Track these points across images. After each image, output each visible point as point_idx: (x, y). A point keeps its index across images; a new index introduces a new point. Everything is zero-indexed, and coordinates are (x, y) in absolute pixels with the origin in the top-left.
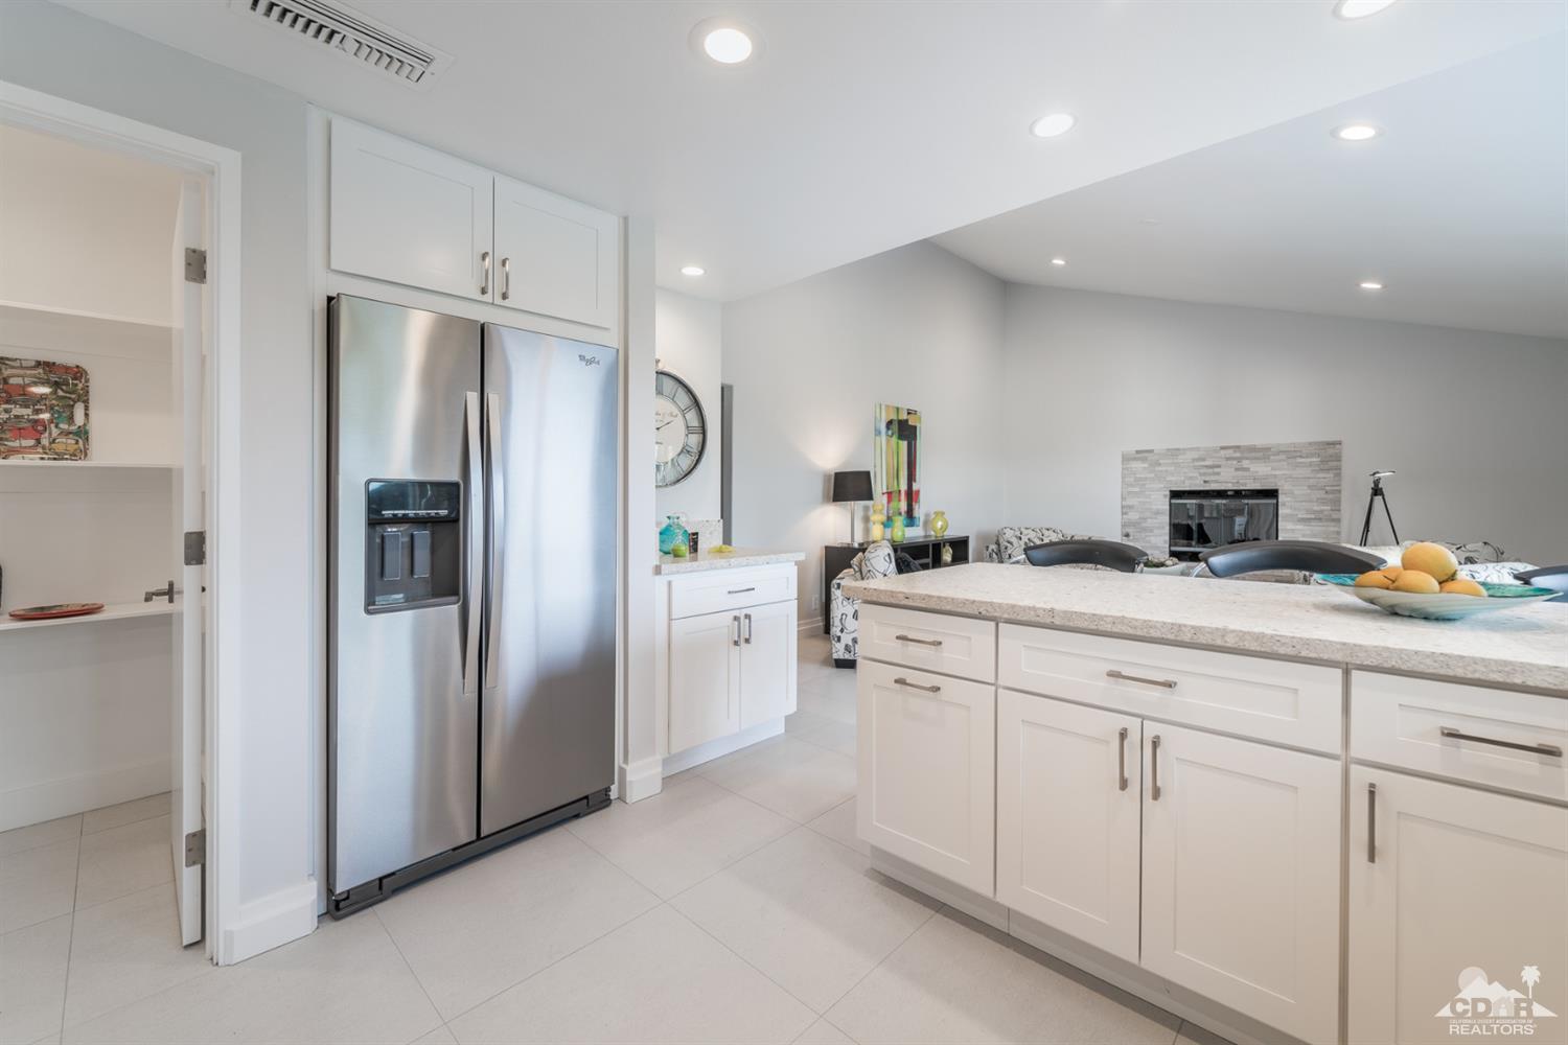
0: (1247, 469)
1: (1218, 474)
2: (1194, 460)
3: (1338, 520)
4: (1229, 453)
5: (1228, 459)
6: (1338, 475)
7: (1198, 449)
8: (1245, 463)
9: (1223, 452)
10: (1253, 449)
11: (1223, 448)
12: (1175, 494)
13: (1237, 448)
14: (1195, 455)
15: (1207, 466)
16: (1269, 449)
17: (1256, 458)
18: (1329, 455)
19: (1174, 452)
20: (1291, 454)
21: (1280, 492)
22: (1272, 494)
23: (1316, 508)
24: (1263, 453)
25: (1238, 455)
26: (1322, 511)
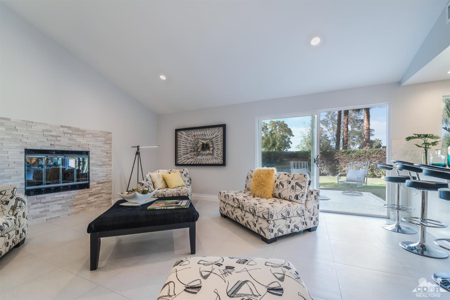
0: (75, 140)
1: (59, 141)
2: (44, 131)
3: (111, 165)
4: (66, 130)
5: (64, 133)
6: (111, 146)
7: (46, 124)
8: (74, 136)
9: (62, 129)
10: (78, 130)
11: (62, 126)
12: (28, 152)
13: (70, 128)
14: (45, 128)
15: (52, 136)
16: (85, 131)
17: (79, 135)
18: (107, 138)
19: (28, 124)
20: (94, 135)
21: (90, 152)
22: (87, 153)
23: (104, 160)
24: (82, 133)
25: (70, 131)
26: (105, 161)
